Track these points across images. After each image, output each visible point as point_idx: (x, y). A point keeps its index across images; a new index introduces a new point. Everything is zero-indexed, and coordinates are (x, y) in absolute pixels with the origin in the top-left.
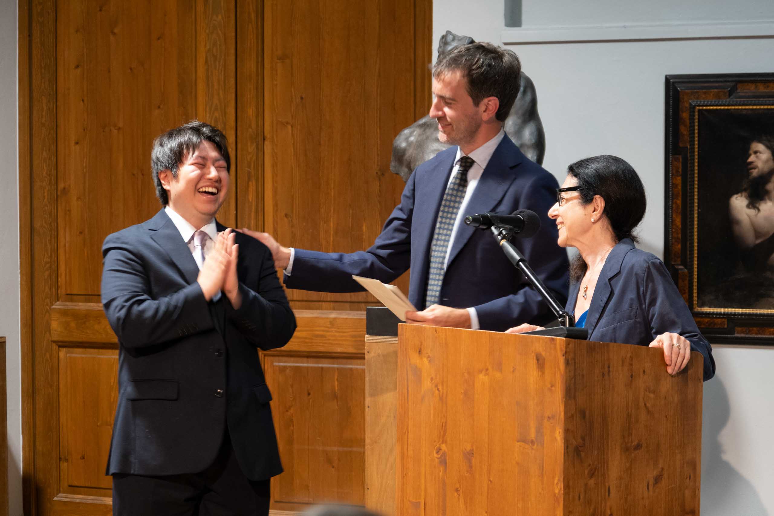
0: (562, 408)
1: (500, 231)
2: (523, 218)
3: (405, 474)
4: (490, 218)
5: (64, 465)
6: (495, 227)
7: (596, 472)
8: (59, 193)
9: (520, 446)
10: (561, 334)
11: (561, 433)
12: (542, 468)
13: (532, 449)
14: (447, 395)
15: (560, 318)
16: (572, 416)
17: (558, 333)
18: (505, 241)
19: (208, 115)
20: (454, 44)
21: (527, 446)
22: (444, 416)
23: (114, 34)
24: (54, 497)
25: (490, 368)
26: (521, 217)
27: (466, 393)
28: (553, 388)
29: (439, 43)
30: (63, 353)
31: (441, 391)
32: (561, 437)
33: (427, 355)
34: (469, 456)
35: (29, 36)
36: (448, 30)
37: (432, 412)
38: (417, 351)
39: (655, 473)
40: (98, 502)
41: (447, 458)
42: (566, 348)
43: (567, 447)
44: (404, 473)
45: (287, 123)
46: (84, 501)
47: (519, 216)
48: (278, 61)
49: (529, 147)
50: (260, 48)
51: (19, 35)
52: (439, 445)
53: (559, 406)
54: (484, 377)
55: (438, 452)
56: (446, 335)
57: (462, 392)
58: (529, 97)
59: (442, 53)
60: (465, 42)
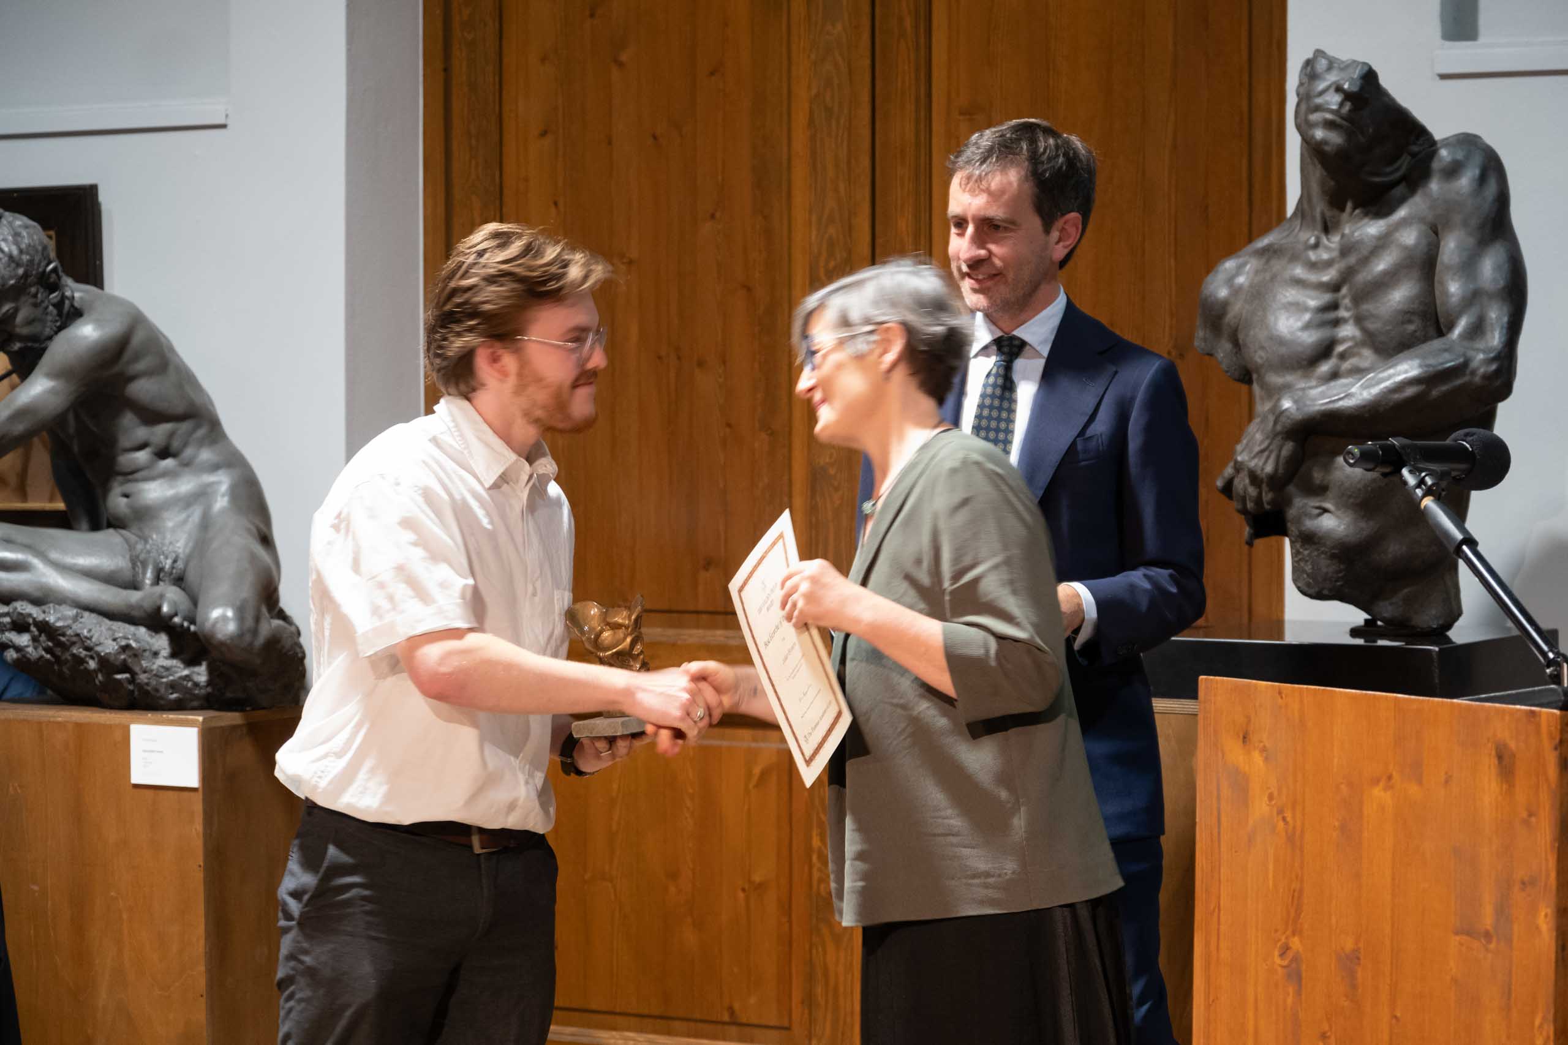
0: (1552, 862)
1: (1419, 479)
2: (1472, 448)
3: (1213, 1001)
4: (1400, 450)
6: (1412, 469)
9: (1461, 944)
10: (1553, 703)
11: (1549, 916)
12: (1507, 992)
13: (1487, 950)
14: (1302, 831)
15: (1549, 668)
17: (1545, 701)
18: (1433, 501)
19: (814, 233)
20: (1332, 78)
21: (1475, 944)
22: (1297, 877)
23: (621, 65)
25: (1395, 774)
26: (1468, 446)
27: (1343, 828)
28: (1533, 819)
29: (1300, 76)
31: (1291, 823)
32: (1550, 924)
33: (1262, 744)
34: (1350, 962)
35: (445, 70)
36: (1317, 47)
37: (1271, 867)
38: (1239, 736)
41: (1304, 967)
42: (1562, 732)
43: (1564, 948)
44: (1211, 999)
47: (1463, 444)
48: (961, 118)
49: (1491, 296)
50: (923, 92)
51: (425, 70)
52: (1287, 938)
53: (1546, 859)
54: (1383, 794)
55: (1284, 953)
56: (1302, 703)
57: (1337, 824)
58: (1491, 189)
59: (1305, 97)
60: (1355, 72)
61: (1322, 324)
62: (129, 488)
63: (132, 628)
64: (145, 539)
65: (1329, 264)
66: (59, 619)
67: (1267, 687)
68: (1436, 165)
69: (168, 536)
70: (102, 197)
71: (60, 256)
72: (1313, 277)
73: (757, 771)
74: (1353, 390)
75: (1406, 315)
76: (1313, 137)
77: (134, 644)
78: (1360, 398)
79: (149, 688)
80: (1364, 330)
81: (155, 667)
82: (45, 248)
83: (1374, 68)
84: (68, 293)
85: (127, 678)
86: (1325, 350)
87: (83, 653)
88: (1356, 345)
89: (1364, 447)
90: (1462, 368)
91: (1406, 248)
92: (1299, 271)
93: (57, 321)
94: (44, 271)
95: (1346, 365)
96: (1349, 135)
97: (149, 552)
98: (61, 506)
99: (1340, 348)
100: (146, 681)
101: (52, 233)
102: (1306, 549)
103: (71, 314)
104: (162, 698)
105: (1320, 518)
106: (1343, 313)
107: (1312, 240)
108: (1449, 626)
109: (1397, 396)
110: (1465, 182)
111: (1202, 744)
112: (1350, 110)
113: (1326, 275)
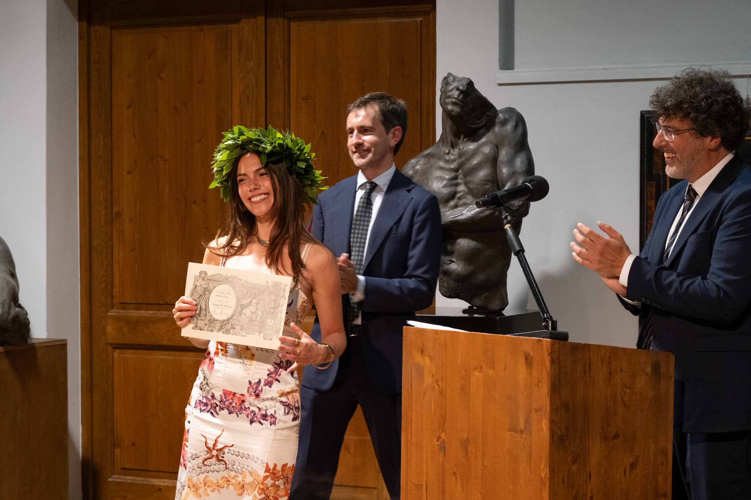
0: (548, 402)
2: (532, 187)
3: (409, 460)
5: (117, 451)
7: (579, 459)
8: (114, 216)
9: (511, 435)
10: (547, 337)
11: (547, 424)
12: (530, 454)
13: (522, 438)
14: (446, 389)
15: (543, 323)
16: (557, 408)
17: (544, 336)
20: (455, 84)
21: (517, 435)
22: (443, 408)
23: (161, 78)
24: (109, 478)
25: (484, 366)
27: (463, 389)
28: (540, 384)
29: (442, 84)
30: (117, 354)
31: (441, 386)
32: (547, 427)
33: (429, 354)
34: (465, 444)
35: (88, 80)
36: (450, 72)
37: (433, 404)
38: (420, 351)
39: (631, 460)
40: (147, 483)
41: (446, 445)
42: (552, 348)
43: (553, 437)
46: (135, 482)
47: (528, 185)
48: (303, 101)
49: (520, 174)
50: (286, 90)
51: (79, 79)
52: (439, 433)
53: (546, 400)
54: (478, 374)
55: (438, 440)
56: (445, 337)
57: (460, 387)
58: (520, 130)
59: (444, 92)
60: (464, 82)
61: (451, 185)
65: (454, 161)
67: (431, 330)
68: (497, 120)
72: (447, 166)
74: (464, 212)
75: (485, 181)
76: (447, 109)
78: (467, 215)
80: (469, 188)
83: (472, 80)
86: (452, 196)
88: (465, 194)
91: (485, 154)
92: (441, 164)
95: (461, 202)
96: (462, 108)
99: (459, 195)
102: (445, 278)
105: (450, 265)
106: (459, 181)
107: (447, 151)
108: (503, 309)
109: (481, 215)
110: (509, 127)
111: (404, 354)
112: (462, 98)
113: (453, 165)
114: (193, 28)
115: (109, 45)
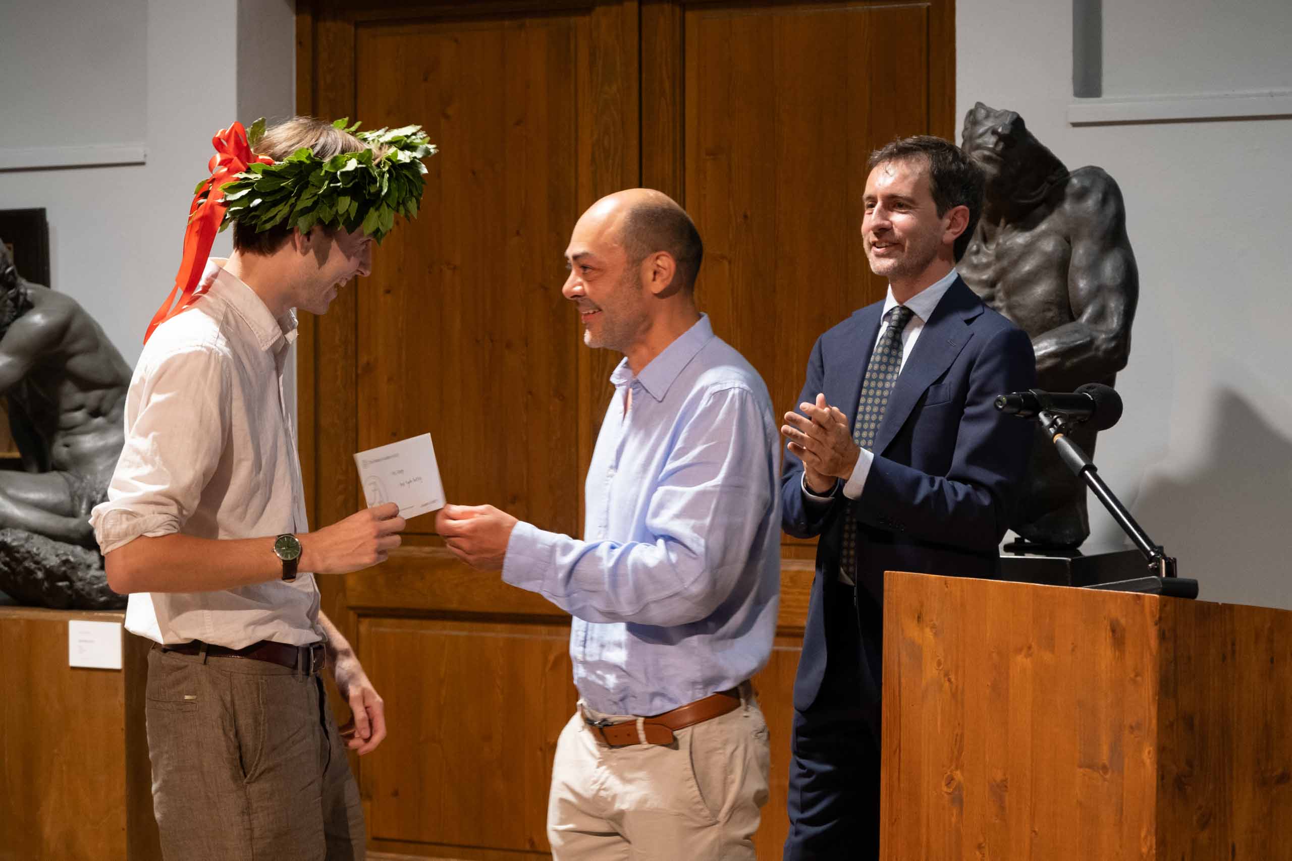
0: (1154, 711)
1: (1052, 420)
2: (1093, 398)
3: (895, 820)
4: (1039, 400)
6: (1046, 413)
7: (1212, 820)
8: (359, 372)
9: (1084, 775)
10: (1154, 589)
11: (1152, 753)
12: (1120, 811)
13: (1104, 779)
14: (963, 690)
15: (1150, 563)
16: (1172, 725)
17: (1147, 587)
18: (1061, 437)
20: (989, 124)
21: (1095, 775)
22: (959, 724)
23: (447, 117)
25: (1034, 645)
26: (1090, 396)
27: (995, 687)
28: (1139, 679)
29: (965, 121)
30: (365, 626)
31: (955, 683)
32: (1153, 759)
33: (932, 623)
34: (999, 789)
36: (978, 101)
37: (939, 718)
38: (914, 617)
41: (965, 793)
42: (1161, 611)
43: (1163, 778)
45: (723, 257)
47: (1086, 395)
48: (708, 157)
49: (1111, 290)
50: (678, 138)
52: (951, 772)
53: (1149, 709)
54: (1025, 660)
55: (950, 783)
56: (962, 591)
57: (989, 684)
58: (1111, 209)
59: (969, 138)
60: (1007, 119)
62: (69, 439)
63: (71, 547)
64: (81, 479)
65: (987, 266)
66: (14, 540)
67: (936, 579)
68: (1068, 190)
69: (99, 476)
70: (50, 218)
71: (16, 261)
72: (975, 276)
73: (552, 658)
75: (1046, 305)
77: (72, 559)
79: (84, 593)
80: (1015, 317)
81: (88, 576)
82: (4, 255)
83: (1022, 116)
84: (22, 290)
85: (66, 585)
87: (33, 566)
89: (1011, 396)
90: (1088, 345)
91: (1045, 254)
93: (13, 312)
94: (4, 272)
96: (1003, 167)
97: (84, 489)
98: (16, 454)
100: (81, 587)
101: (11, 245)
103: (25, 306)
104: (93, 600)
106: (998, 304)
107: (975, 248)
108: (1079, 543)
109: (1040, 367)
110: (1091, 203)
111: (887, 622)
112: (1004, 149)
113: (984, 275)
114: (507, 23)
115: (353, 55)
